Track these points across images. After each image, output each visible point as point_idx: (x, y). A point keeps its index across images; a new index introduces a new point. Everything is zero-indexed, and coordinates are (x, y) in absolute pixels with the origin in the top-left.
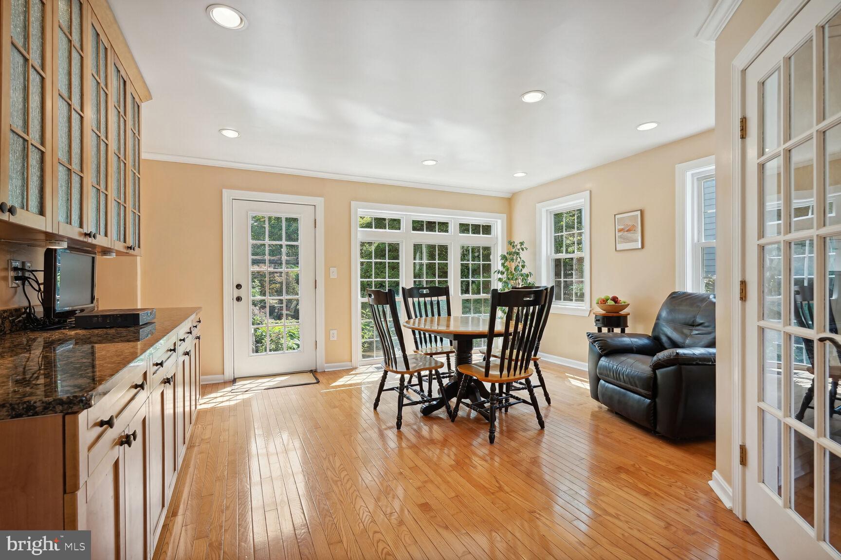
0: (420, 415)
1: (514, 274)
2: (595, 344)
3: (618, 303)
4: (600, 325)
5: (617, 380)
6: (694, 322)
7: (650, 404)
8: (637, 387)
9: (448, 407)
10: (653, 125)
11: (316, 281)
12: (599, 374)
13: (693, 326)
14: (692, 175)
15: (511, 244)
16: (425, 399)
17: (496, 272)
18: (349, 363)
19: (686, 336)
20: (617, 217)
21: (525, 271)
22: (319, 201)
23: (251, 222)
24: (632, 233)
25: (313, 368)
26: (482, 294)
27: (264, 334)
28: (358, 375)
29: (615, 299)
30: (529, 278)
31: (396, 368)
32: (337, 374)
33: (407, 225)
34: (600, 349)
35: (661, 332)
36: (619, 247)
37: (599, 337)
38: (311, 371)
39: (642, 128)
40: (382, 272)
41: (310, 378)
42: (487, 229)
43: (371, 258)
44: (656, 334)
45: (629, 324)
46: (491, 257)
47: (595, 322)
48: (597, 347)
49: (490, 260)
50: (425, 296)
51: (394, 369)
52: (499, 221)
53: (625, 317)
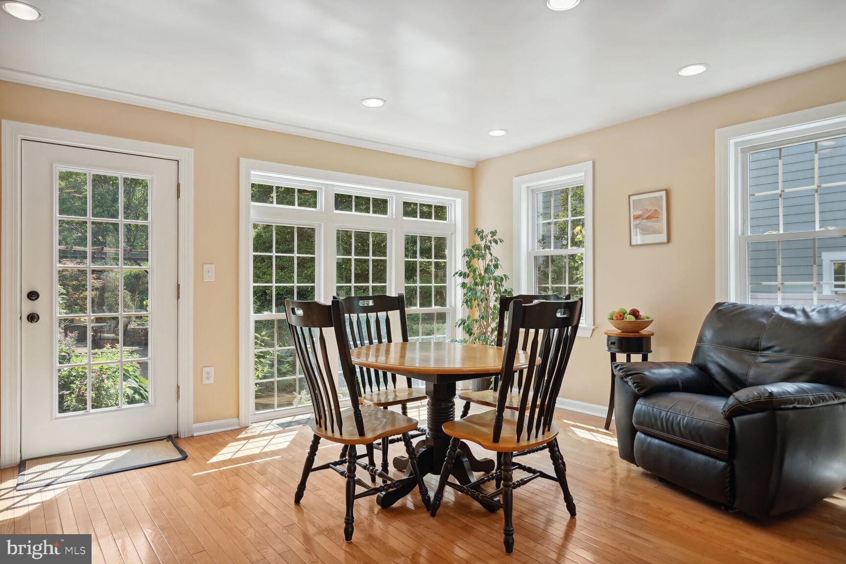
0: (377, 508)
1: (484, 277)
2: (628, 379)
3: (640, 319)
4: (614, 350)
5: (668, 433)
6: (758, 344)
7: (725, 468)
8: (702, 442)
9: (424, 492)
10: (700, 69)
11: (178, 286)
12: (638, 423)
13: (757, 350)
14: (736, 144)
15: (479, 234)
16: (389, 482)
17: (456, 273)
18: (235, 420)
19: (749, 366)
20: (632, 198)
21: (498, 273)
22: (186, 155)
23: (57, 184)
24: (654, 222)
25: (173, 432)
26: (433, 306)
27: (74, 374)
28: (252, 440)
29: (635, 313)
30: (504, 283)
31: (341, 434)
32: (216, 441)
33: (325, 201)
34: (636, 387)
35: (709, 358)
36: (637, 239)
37: (633, 370)
38: (169, 438)
39: (685, 72)
40: (264, 273)
41: (167, 451)
42: (440, 212)
43: (269, 249)
44: (700, 361)
45: (652, 348)
46: (447, 252)
47: (608, 345)
48: (630, 383)
49: (444, 257)
50: (367, 310)
51: (337, 435)
52: (459, 201)
53: (647, 338)
